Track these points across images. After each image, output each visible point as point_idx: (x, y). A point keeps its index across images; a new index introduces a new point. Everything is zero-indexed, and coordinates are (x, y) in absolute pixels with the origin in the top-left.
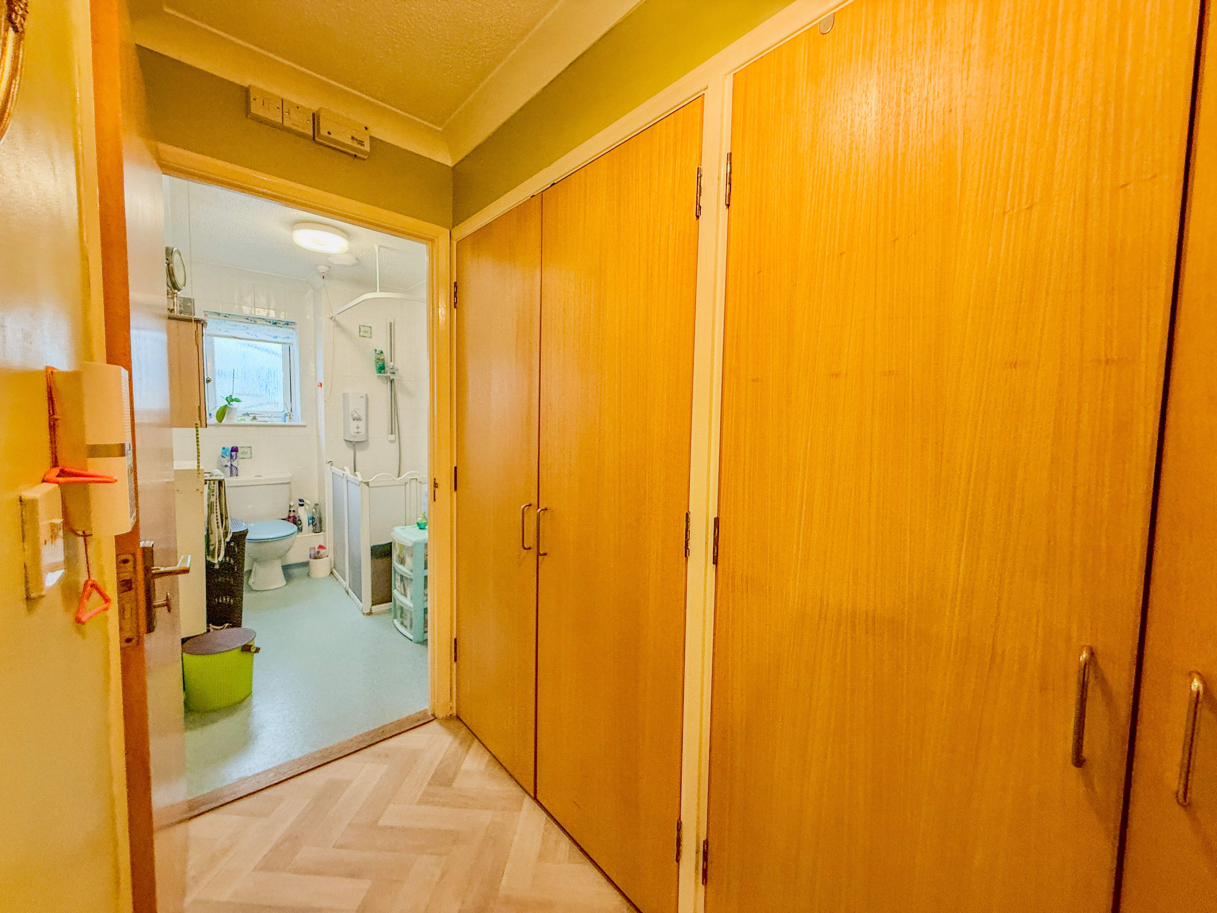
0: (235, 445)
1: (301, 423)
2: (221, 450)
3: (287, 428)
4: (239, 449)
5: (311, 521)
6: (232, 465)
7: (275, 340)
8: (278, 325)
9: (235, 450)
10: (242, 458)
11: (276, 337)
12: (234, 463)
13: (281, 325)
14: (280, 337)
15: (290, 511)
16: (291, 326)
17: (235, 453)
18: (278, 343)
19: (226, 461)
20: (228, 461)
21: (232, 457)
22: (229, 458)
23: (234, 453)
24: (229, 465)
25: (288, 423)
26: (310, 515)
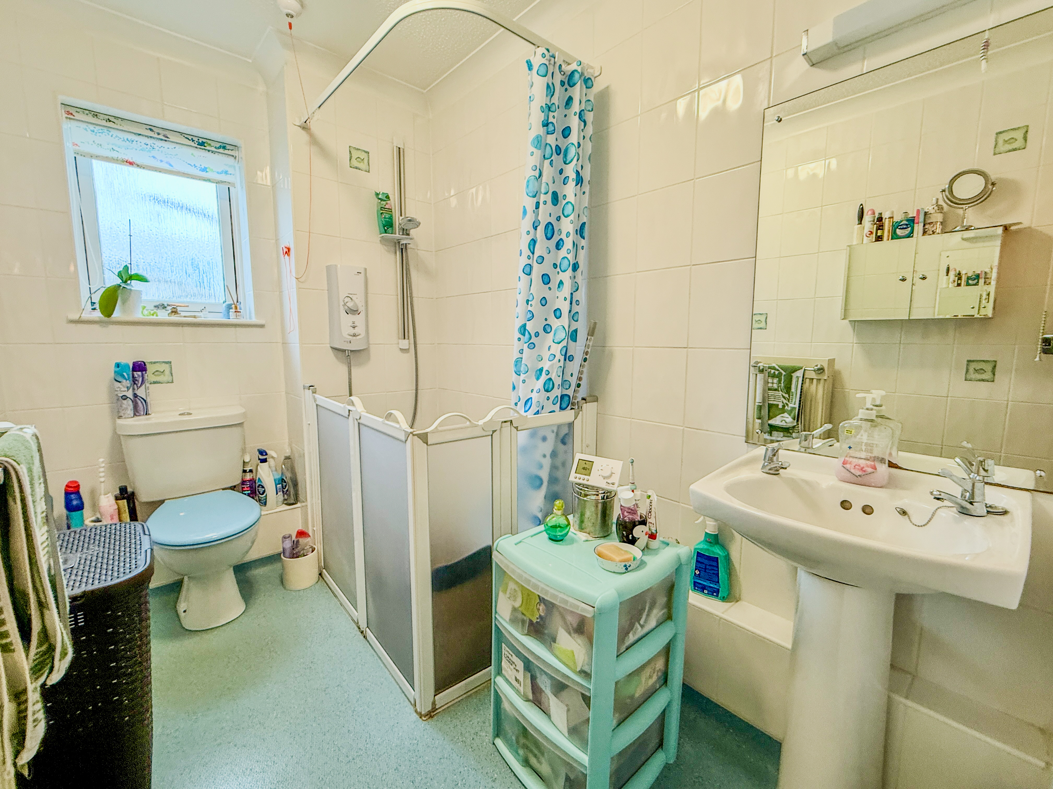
0: (139, 358)
1: (254, 320)
2: (113, 368)
3: (233, 330)
4: (148, 366)
5: (279, 486)
6: (135, 396)
7: (204, 174)
8: (208, 148)
9: (139, 367)
10: (155, 383)
11: (205, 170)
12: (141, 392)
13: (213, 149)
14: (212, 170)
15: (245, 471)
16: (230, 152)
17: (140, 373)
18: (209, 180)
19: (124, 388)
20: (128, 388)
21: (134, 380)
22: (128, 383)
23: (138, 374)
24: (130, 394)
25: (233, 319)
26: (278, 476)
